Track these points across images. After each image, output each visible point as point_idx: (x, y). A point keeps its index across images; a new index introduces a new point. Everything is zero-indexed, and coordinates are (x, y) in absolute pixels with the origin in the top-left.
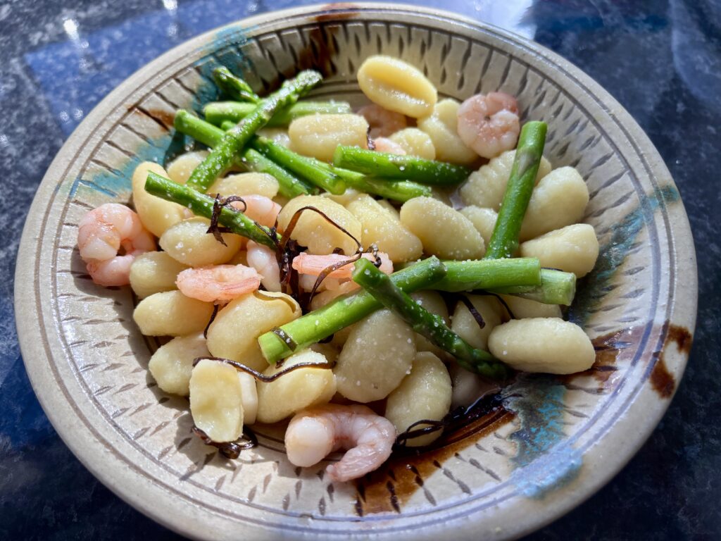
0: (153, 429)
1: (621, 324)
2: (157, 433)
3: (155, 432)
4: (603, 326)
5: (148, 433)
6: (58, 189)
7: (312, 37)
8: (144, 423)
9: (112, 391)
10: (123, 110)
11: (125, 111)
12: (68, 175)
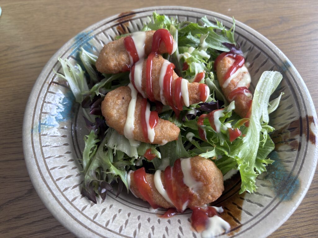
0: (124, 225)
1: (288, 121)
2: (127, 226)
3: (125, 226)
4: (281, 123)
5: (123, 228)
6: (33, 131)
7: (118, 30)
8: (119, 224)
9: (99, 215)
10: (46, 85)
11: (48, 85)
12: (34, 123)
